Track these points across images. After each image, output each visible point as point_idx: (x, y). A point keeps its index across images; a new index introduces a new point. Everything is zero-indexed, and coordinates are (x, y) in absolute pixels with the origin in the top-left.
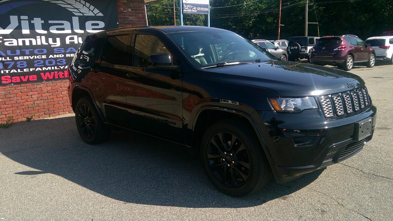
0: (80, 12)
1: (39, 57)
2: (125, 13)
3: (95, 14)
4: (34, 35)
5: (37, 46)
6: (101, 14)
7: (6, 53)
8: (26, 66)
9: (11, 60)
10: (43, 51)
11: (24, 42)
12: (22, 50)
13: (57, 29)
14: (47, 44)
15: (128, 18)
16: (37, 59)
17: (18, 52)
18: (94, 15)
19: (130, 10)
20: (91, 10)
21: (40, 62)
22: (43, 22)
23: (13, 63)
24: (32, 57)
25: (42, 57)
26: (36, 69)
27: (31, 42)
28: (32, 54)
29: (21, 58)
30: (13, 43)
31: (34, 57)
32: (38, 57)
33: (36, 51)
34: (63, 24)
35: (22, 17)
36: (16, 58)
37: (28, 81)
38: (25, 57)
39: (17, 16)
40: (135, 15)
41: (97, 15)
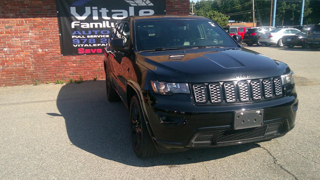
1: (104, 36)
2: (171, 2)
3: (147, 4)
4: (101, 20)
5: (103, 29)
6: (152, 4)
7: (82, 33)
8: (95, 42)
9: (85, 37)
10: (107, 32)
11: (94, 25)
12: (93, 31)
13: (118, 16)
14: (110, 27)
15: (174, 6)
16: (103, 38)
17: (90, 32)
20: (144, 1)
21: (104, 40)
22: (108, 11)
23: (86, 40)
24: (99, 36)
25: (106, 36)
26: (101, 45)
27: (99, 25)
28: (99, 34)
29: (92, 36)
30: (86, 26)
31: (101, 36)
32: (103, 36)
33: (102, 32)
34: (122, 13)
35: (93, 8)
36: (88, 37)
37: (96, 53)
38: (94, 36)
39: (90, 7)
40: (181, 4)
41: (148, 5)
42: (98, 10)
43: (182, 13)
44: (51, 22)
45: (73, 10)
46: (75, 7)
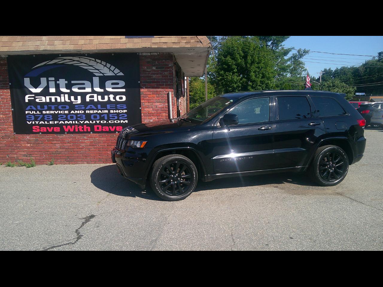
0: (101, 73)
1: (63, 112)
2: (148, 71)
3: (116, 73)
4: (59, 93)
5: (61, 103)
6: (121, 74)
7: (36, 108)
8: (51, 119)
9: (40, 113)
10: (65, 107)
11: (50, 99)
12: (49, 106)
13: (79, 88)
14: (69, 101)
15: (152, 76)
16: (61, 114)
17: (46, 107)
18: (115, 75)
19: (154, 68)
20: (112, 71)
21: (63, 116)
22: (67, 82)
23: (41, 116)
24: (56, 112)
25: (64, 112)
26: (59, 122)
27: (56, 99)
28: (56, 109)
29: (48, 112)
30: (42, 100)
31: (58, 112)
32: (61, 112)
33: (60, 107)
34: (84, 84)
35: (50, 79)
36: (44, 112)
37: (53, 132)
38: (51, 112)
39: (46, 78)
40: (160, 74)
41: (117, 75)
42: (55, 81)
43: (163, 85)
44: (3, 95)
45: (27, 81)
46: (29, 78)
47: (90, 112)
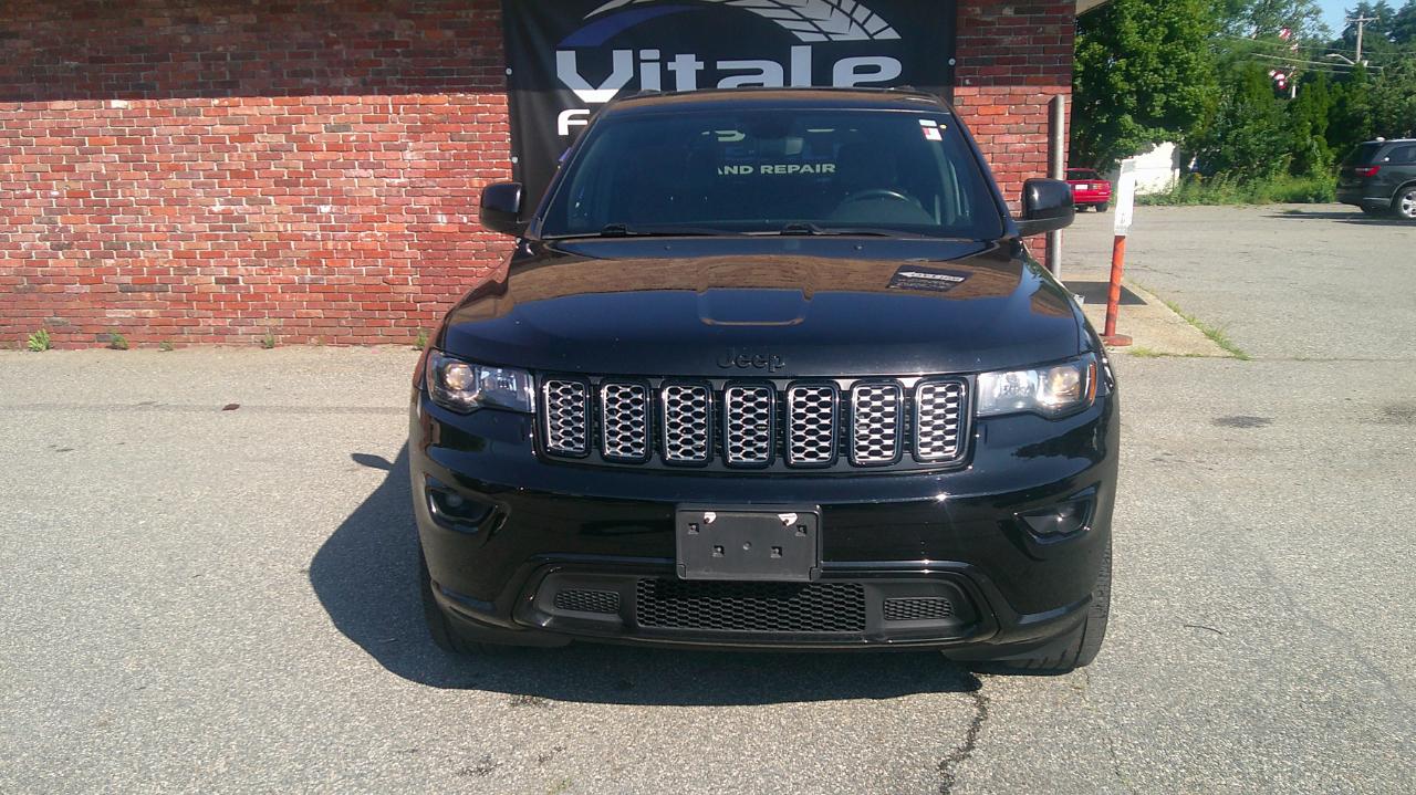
0: (820, 31)
2: (985, 23)
3: (871, 33)
6: (891, 34)
15: (994, 42)
18: (868, 38)
19: (1008, 12)
22: (701, 65)
35: (644, 54)
40: (1029, 30)
41: (875, 37)
42: (663, 62)
43: (1037, 70)
44: (484, 110)
45: (566, 63)
46: (573, 53)
47: (773, 170)
